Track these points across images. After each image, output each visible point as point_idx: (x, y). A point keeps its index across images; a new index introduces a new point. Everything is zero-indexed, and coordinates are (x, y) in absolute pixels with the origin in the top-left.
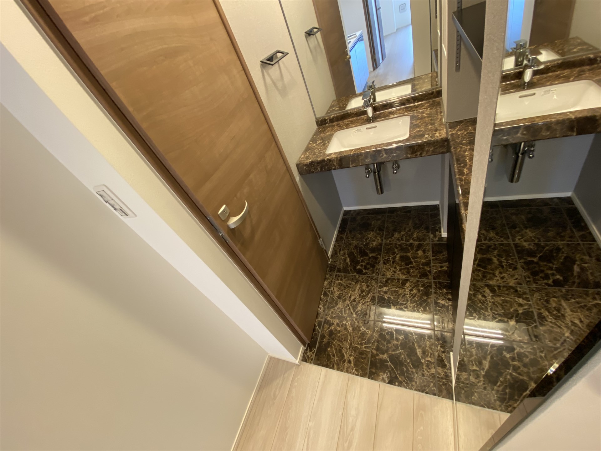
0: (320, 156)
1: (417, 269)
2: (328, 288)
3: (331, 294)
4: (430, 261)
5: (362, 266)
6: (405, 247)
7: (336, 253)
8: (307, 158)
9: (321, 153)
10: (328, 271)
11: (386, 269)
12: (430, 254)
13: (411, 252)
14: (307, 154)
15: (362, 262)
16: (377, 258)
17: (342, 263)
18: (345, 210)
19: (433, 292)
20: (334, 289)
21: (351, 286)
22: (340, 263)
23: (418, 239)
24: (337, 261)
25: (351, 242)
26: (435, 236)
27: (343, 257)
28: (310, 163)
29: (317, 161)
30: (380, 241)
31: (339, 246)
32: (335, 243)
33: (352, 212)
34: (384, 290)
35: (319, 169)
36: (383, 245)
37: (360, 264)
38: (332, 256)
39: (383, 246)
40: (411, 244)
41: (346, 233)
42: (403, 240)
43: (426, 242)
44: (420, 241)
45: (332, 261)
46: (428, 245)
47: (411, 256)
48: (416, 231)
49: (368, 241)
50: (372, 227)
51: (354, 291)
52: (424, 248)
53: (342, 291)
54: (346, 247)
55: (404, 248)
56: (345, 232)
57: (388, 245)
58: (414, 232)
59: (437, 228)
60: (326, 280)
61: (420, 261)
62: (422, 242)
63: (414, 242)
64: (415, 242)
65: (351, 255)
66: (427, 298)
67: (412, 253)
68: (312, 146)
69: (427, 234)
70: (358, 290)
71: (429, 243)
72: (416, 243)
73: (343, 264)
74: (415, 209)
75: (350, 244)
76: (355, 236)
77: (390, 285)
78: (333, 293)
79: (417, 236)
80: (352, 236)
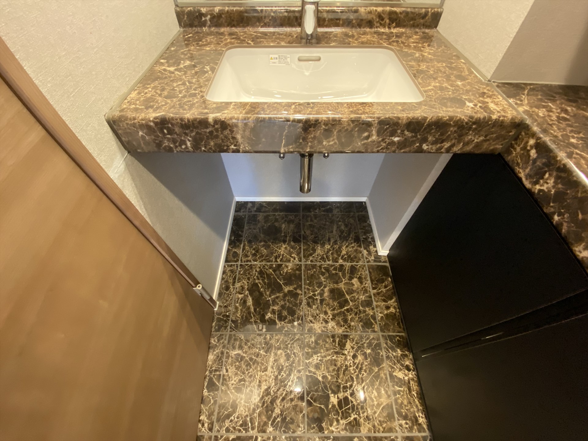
0: (191, 107)
1: (356, 314)
2: (216, 371)
3: (223, 384)
4: (370, 297)
5: (273, 312)
6: (334, 272)
7: (227, 288)
8: (148, 104)
9: (194, 95)
10: (213, 330)
11: (313, 316)
12: (368, 284)
13: (344, 282)
14: (150, 92)
15: (273, 305)
16: (296, 295)
17: (240, 308)
18: (237, 200)
19: (385, 358)
20: (227, 371)
21: (259, 360)
22: (236, 308)
23: (349, 258)
24: (229, 305)
25: (253, 263)
26: (370, 253)
27: (240, 296)
28: (156, 124)
29: (182, 119)
30: (297, 261)
31: (232, 271)
32: (225, 266)
33: (250, 205)
34: (315, 362)
35: (189, 144)
36: (303, 268)
37: (270, 310)
38: (220, 294)
39: (303, 272)
40: (342, 266)
41: (242, 246)
42: (329, 261)
43: (361, 263)
44: (352, 261)
45: (221, 304)
46: (363, 269)
47: (345, 288)
48: (343, 244)
49: (278, 260)
50: (283, 234)
51: (266, 370)
52: (359, 273)
53: (244, 373)
54: (244, 273)
55: (333, 274)
56: (241, 244)
57: (310, 270)
58: (342, 246)
59: (370, 240)
60: (211, 351)
61: (358, 299)
62: (355, 263)
63: (344, 263)
64: (346, 263)
65: (253, 289)
66: (379, 370)
67: (344, 284)
68: (165, 70)
69: (359, 249)
70: (272, 367)
71: (365, 265)
72: (348, 264)
73: (241, 310)
74: (338, 207)
75: (251, 267)
76: (257, 251)
77: (322, 351)
78: (225, 380)
79: (347, 254)
80: (254, 252)
